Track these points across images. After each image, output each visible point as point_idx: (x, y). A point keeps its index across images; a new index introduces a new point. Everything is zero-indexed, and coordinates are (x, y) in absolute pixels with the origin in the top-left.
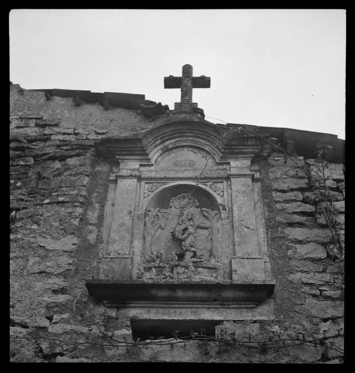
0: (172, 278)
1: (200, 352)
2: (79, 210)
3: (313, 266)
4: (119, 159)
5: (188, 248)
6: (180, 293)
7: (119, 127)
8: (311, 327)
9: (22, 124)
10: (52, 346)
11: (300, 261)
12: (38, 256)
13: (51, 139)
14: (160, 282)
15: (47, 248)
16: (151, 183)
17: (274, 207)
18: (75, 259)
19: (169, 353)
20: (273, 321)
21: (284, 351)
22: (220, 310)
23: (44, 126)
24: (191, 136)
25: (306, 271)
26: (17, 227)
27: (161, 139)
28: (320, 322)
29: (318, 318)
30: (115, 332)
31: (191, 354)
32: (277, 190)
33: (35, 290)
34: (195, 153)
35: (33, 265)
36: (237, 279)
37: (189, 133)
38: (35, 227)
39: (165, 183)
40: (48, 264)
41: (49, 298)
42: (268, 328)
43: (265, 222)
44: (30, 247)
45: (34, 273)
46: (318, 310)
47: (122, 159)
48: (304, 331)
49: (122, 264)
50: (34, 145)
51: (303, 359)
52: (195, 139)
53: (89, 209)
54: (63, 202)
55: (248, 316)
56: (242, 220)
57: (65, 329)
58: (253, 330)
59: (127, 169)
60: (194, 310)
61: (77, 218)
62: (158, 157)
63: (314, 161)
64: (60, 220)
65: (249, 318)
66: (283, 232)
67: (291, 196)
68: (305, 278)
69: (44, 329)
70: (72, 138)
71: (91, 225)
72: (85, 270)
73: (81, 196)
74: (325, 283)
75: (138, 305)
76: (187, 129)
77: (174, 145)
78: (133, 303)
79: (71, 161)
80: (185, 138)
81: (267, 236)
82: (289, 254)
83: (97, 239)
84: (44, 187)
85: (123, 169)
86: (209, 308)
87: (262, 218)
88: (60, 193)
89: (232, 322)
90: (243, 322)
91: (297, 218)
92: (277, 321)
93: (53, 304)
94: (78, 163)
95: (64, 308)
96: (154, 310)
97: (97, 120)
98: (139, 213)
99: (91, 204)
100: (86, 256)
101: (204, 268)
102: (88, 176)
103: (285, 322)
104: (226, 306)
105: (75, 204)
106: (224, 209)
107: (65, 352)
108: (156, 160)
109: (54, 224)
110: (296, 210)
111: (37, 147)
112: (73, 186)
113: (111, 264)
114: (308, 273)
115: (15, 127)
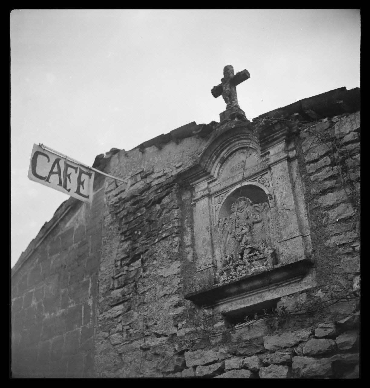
0: (236, 276)
1: (268, 327)
2: (177, 239)
3: (345, 226)
4: (193, 185)
5: (244, 247)
6: (244, 287)
7: (189, 155)
8: (347, 283)
9: (133, 182)
10: (180, 346)
11: (333, 226)
12: (161, 284)
13: (152, 185)
14: (227, 283)
15: (164, 276)
16: (218, 196)
17: (309, 181)
18: (182, 278)
19: (248, 334)
20: (316, 288)
21: (326, 311)
22: (277, 289)
23: (145, 177)
24: (236, 141)
25: (339, 233)
26: (146, 266)
27: (215, 154)
28: (354, 277)
29: (352, 274)
30: (214, 326)
31: (262, 330)
32: (310, 163)
33: (164, 308)
34: (244, 153)
35: (159, 291)
36: (283, 260)
37: (234, 138)
38: (155, 262)
39: (227, 192)
40: (167, 288)
41: (173, 312)
42: (313, 294)
43: (305, 198)
44: (155, 279)
45: (161, 297)
46: (351, 267)
47: (195, 184)
48: (341, 289)
49: (208, 274)
50: (143, 196)
51: (342, 313)
52: (240, 142)
53: (184, 234)
54: (166, 237)
55: (297, 288)
56: (284, 205)
57: (186, 332)
58: (302, 300)
59: (200, 192)
60: (260, 295)
61: (176, 246)
62: (219, 170)
63: (338, 117)
64: (167, 252)
65: (298, 290)
66: (317, 203)
67: (321, 163)
68: (338, 240)
69: (175, 334)
70: (163, 179)
71: (188, 247)
72: (190, 284)
73: (175, 227)
74: (354, 239)
75: (223, 302)
76: (231, 137)
77: (228, 154)
78: (221, 302)
79: (165, 201)
80: (233, 144)
81: (307, 210)
82: (323, 223)
83: (193, 257)
84: (154, 229)
85: (197, 192)
86: (269, 290)
87: (302, 195)
88: (163, 231)
89: (287, 297)
90: (294, 295)
91: (328, 184)
92: (319, 287)
93: (176, 316)
94: (169, 200)
95: (183, 317)
96: (234, 303)
97: (175, 156)
98: (215, 226)
99: (184, 230)
100: (189, 273)
101: (256, 260)
102: (178, 208)
103: (326, 285)
104: (280, 285)
105: (173, 236)
106: (271, 198)
107: (189, 348)
108: (218, 174)
109: (164, 256)
110: (326, 177)
111: (145, 197)
112: (169, 222)
113: (201, 276)
114: (341, 235)
115: (130, 186)
